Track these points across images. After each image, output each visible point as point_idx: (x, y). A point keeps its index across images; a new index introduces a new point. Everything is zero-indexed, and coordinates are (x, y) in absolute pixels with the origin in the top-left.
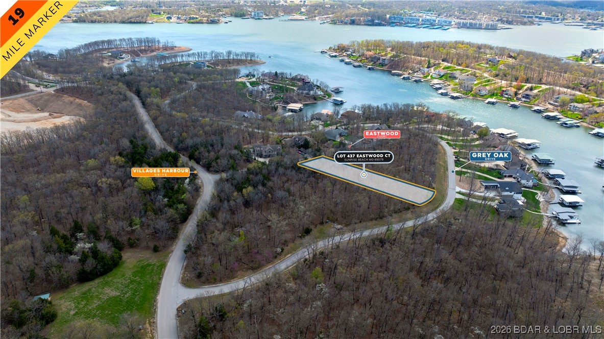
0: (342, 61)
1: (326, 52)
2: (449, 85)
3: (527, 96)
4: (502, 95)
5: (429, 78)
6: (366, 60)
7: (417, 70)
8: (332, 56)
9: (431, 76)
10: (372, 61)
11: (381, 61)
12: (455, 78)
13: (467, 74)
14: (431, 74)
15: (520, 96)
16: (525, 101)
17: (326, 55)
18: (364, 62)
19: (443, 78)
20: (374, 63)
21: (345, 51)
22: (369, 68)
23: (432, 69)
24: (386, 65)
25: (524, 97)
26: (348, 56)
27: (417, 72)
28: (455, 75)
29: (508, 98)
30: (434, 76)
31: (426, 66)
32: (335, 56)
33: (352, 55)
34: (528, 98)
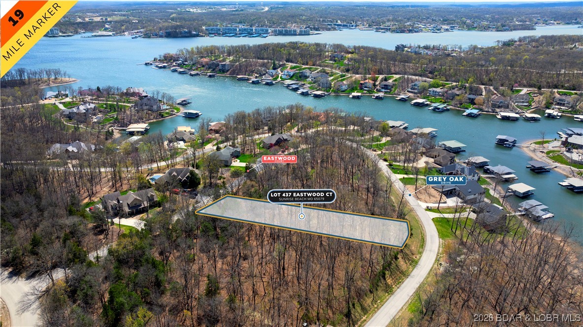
0: (175, 71)
1: (151, 64)
2: (304, 84)
3: (386, 87)
4: (361, 89)
5: (279, 79)
6: (202, 68)
7: (264, 72)
8: (161, 68)
9: (281, 78)
10: (209, 68)
11: (220, 67)
12: (306, 77)
13: (316, 72)
14: (280, 75)
15: (378, 87)
16: (385, 92)
17: (153, 67)
18: (201, 70)
19: (294, 78)
20: (213, 70)
21: (174, 61)
22: (210, 75)
23: (279, 70)
24: (228, 71)
25: (382, 88)
26: (179, 65)
27: (264, 74)
28: (306, 74)
29: (368, 91)
30: (284, 77)
31: (271, 67)
32: (164, 67)
33: (185, 64)
34: (387, 89)
